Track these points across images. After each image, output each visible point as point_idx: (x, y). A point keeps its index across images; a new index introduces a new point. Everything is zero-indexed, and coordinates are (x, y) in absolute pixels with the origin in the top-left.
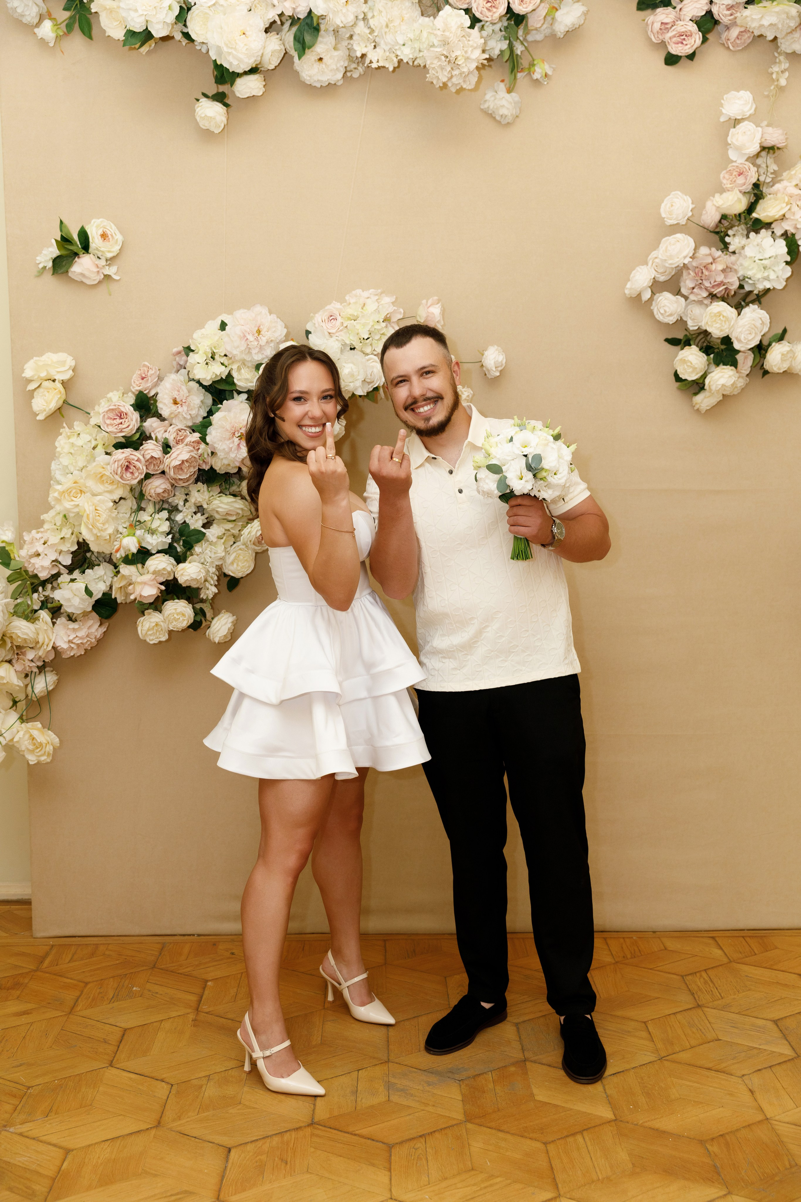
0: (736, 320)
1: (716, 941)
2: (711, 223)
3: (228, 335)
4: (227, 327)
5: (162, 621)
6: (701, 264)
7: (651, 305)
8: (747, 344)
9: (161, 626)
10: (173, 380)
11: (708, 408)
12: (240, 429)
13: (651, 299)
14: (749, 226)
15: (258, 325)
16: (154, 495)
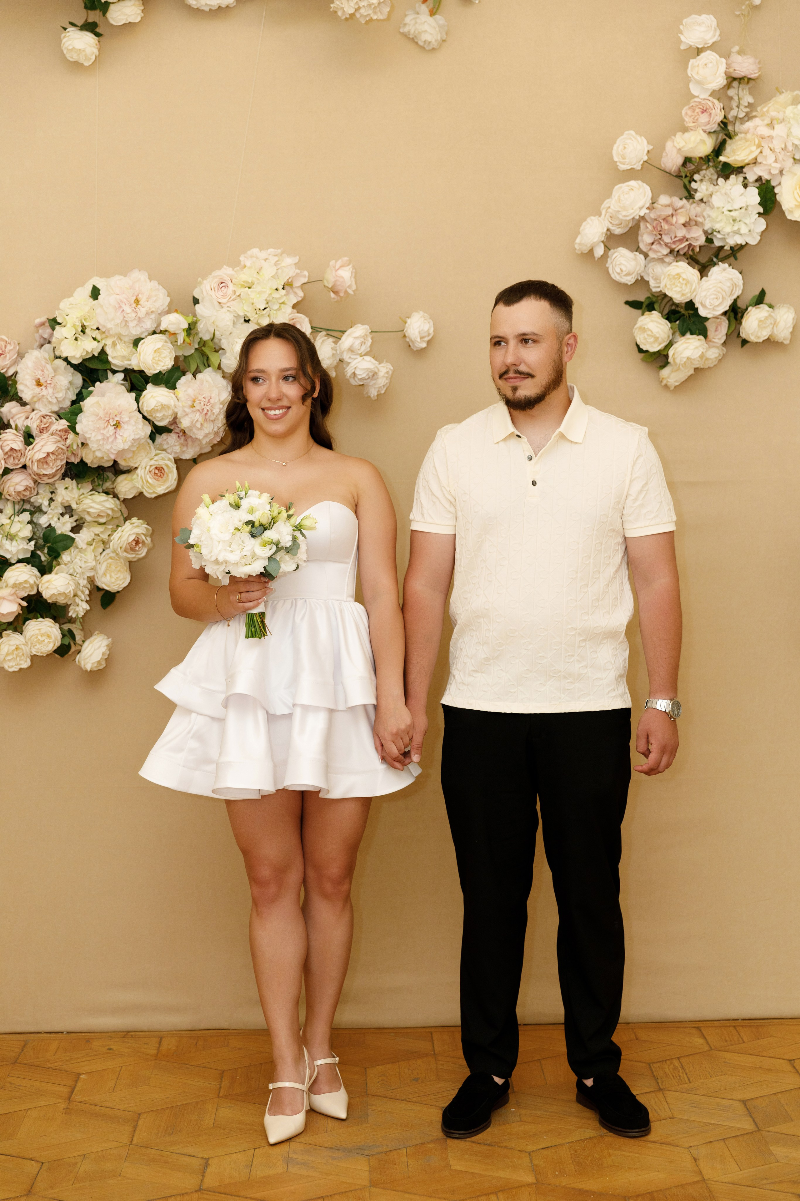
0: (699, 283)
1: (700, 1031)
2: (673, 167)
3: (102, 306)
4: (99, 297)
5: (24, 644)
6: (659, 216)
7: (607, 262)
8: (714, 309)
9: (22, 649)
10: (37, 358)
11: (677, 384)
12: (116, 416)
13: (605, 257)
14: (718, 169)
15: (136, 294)
16: (13, 493)
